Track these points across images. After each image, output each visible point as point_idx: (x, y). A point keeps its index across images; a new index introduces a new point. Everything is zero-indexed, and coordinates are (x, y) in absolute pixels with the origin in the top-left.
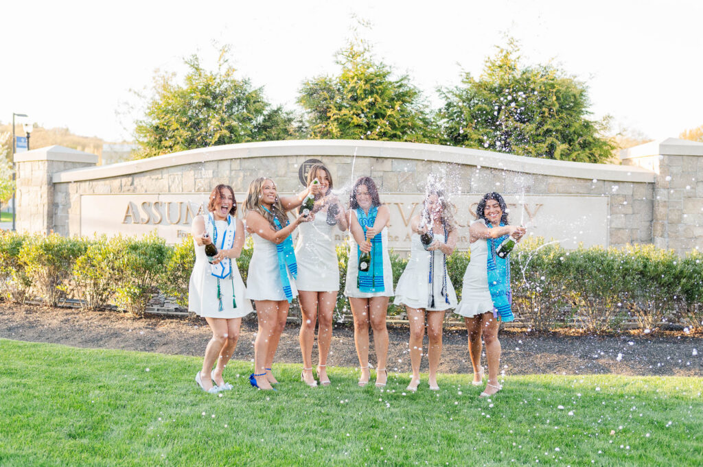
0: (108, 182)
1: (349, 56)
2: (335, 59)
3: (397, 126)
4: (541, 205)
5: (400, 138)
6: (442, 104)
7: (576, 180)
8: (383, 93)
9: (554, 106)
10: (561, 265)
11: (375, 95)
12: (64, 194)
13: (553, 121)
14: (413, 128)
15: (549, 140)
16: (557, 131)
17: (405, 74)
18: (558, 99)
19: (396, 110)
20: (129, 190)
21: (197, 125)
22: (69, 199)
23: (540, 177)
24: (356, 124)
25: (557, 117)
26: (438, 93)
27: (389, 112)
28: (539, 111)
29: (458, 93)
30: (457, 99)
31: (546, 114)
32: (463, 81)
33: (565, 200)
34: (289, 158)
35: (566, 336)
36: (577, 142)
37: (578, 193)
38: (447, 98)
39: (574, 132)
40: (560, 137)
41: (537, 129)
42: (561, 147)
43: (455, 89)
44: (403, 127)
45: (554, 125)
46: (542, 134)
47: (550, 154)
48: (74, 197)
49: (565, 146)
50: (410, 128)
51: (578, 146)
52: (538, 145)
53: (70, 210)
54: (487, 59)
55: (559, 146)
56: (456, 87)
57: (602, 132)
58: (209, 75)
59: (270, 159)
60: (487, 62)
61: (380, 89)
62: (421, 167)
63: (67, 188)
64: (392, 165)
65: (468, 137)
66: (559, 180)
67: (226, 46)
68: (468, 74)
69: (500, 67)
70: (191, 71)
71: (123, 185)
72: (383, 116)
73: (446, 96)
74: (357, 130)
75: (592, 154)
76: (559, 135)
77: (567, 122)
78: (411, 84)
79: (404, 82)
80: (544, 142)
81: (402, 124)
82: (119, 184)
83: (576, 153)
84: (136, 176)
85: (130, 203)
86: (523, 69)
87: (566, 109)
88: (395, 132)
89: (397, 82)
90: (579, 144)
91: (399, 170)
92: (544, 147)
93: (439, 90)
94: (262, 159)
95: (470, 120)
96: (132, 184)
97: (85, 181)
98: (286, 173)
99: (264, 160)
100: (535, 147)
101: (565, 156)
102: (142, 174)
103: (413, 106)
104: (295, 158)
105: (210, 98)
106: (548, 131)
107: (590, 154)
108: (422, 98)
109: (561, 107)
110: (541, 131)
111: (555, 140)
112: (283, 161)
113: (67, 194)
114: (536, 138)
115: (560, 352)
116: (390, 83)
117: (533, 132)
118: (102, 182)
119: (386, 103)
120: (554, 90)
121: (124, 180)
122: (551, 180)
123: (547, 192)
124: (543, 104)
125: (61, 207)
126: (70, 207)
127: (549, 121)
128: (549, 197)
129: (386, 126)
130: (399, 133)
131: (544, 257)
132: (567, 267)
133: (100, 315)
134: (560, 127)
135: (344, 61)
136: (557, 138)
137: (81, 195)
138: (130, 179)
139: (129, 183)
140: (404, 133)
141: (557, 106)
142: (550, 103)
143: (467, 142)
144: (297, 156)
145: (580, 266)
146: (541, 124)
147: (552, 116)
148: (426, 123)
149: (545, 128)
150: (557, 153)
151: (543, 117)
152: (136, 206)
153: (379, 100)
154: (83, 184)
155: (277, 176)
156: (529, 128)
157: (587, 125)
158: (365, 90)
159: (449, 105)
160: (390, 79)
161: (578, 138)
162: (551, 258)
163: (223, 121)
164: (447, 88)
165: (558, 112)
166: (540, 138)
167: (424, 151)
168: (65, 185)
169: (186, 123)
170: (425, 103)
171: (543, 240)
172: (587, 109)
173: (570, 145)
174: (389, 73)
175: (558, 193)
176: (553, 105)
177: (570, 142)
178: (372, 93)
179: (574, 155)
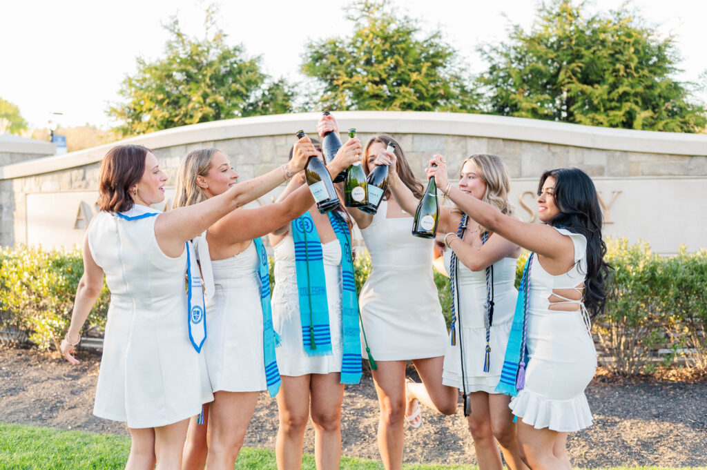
0: (56, 176)
1: (364, 10)
2: (344, 13)
3: (425, 95)
4: (620, 192)
5: (429, 110)
6: (485, 67)
7: (668, 157)
8: (406, 53)
9: (632, 61)
10: (656, 280)
11: (396, 57)
12: (8, 194)
13: (630, 79)
14: (447, 97)
15: (627, 106)
16: (636, 95)
17: (435, 29)
18: (637, 52)
19: (423, 74)
20: (80, 186)
21: (175, 103)
22: (14, 200)
23: (618, 154)
24: (371, 94)
25: (636, 75)
26: (479, 53)
27: (414, 76)
28: (611, 69)
29: (504, 51)
30: (503, 60)
31: (622, 73)
32: (510, 37)
33: (653, 184)
34: (276, 138)
35: (665, 383)
36: (663, 108)
37: (671, 174)
38: (491, 59)
39: (660, 96)
40: (640, 103)
41: (609, 93)
42: (643, 115)
43: (501, 46)
44: (433, 96)
45: (632, 86)
46: (616, 98)
47: (628, 124)
48: (19, 198)
49: (648, 113)
50: (442, 97)
51: (664, 114)
52: (611, 113)
53: (15, 213)
54: (541, 7)
55: (639, 114)
56: (502, 43)
57: (697, 94)
58: (193, 41)
59: (252, 140)
60: (541, 10)
61: (402, 49)
62: (453, 145)
63: (11, 186)
64: (413, 142)
65: (518, 107)
66: (644, 158)
67: (213, 4)
68: (517, 27)
69: (559, 15)
70: (174, 38)
71: (73, 180)
72: (407, 83)
73: (489, 57)
74: (374, 102)
75: (685, 123)
76: (639, 99)
77: (649, 83)
78: (442, 42)
79: (436, 41)
80: (619, 108)
81: (431, 92)
82: (69, 179)
83: (663, 123)
84: (87, 167)
85: (83, 203)
86: (589, 18)
87: (648, 66)
88: (422, 103)
89: (426, 41)
90: (667, 110)
91: (422, 150)
92: (619, 115)
93: (480, 50)
94: (242, 141)
95: (520, 85)
96: (84, 178)
97: (31, 176)
98: (273, 158)
99: (245, 142)
100: (608, 116)
101: (649, 125)
102: (95, 165)
103: (446, 70)
104: (284, 138)
105: (194, 69)
106: (625, 94)
107: (682, 123)
108: (458, 60)
109: (640, 63)
110: (615, 95)
111: (634, 106)
112: (269, 141)
113: (12, 194)
114: (608, 105)
115: (660, 417)
116: (417, 43)
117: (605, 97)
118: (49, 177)
119: (411, 66)
120: (632, 40)
121: (75, 172)
122: (633, 158)
123: (629, 174)
124: (618, 60)
125: (5, 209)
126: (15, 210)
127: (626, 81)
128: (630, 181)
129: (410, 95)
130: (428, 104)
131: (630, 268)
132: (665, 283)
133: (19, 355)
134: (640, 89)
135: (357, 15)
136: (637, 103)
137: (26, 195)
138: (81, 171)
139: (81, 177)
140: (435, 104)
141: (636, 60)
142: (627, 58)
143: (516, 114)
144: (287, 135)
145: (684, 280)
146: (614, 86)
147: (628, 75)
148: (464, 91)
149: (621, 90)
150: (638, 122)
151: (616, 76)
152: (89, 207)
153: (402, 62)
154: (28, 180)
155: (262, 162)
156: (599, 91)
157: (675, 87)
158: (384, 51)
159: (493, 68)
160: (418, 37)
161: (664, 103)
162: (641, 270)
163: (205, 96)
164: (489, 45)
165: (636, 70)
166: (613, 104)
167: (456, 123)
168: (9, 181)
169: (163, 101)
170: (463, 66)
171: (627, 242)
172: (674, 66)
173: (655, 112)
174: (415, 30)
175: (643, 175)
176: (631, 59)
177: (655, 108)
178: (392, 53)
179: (661, 125)
